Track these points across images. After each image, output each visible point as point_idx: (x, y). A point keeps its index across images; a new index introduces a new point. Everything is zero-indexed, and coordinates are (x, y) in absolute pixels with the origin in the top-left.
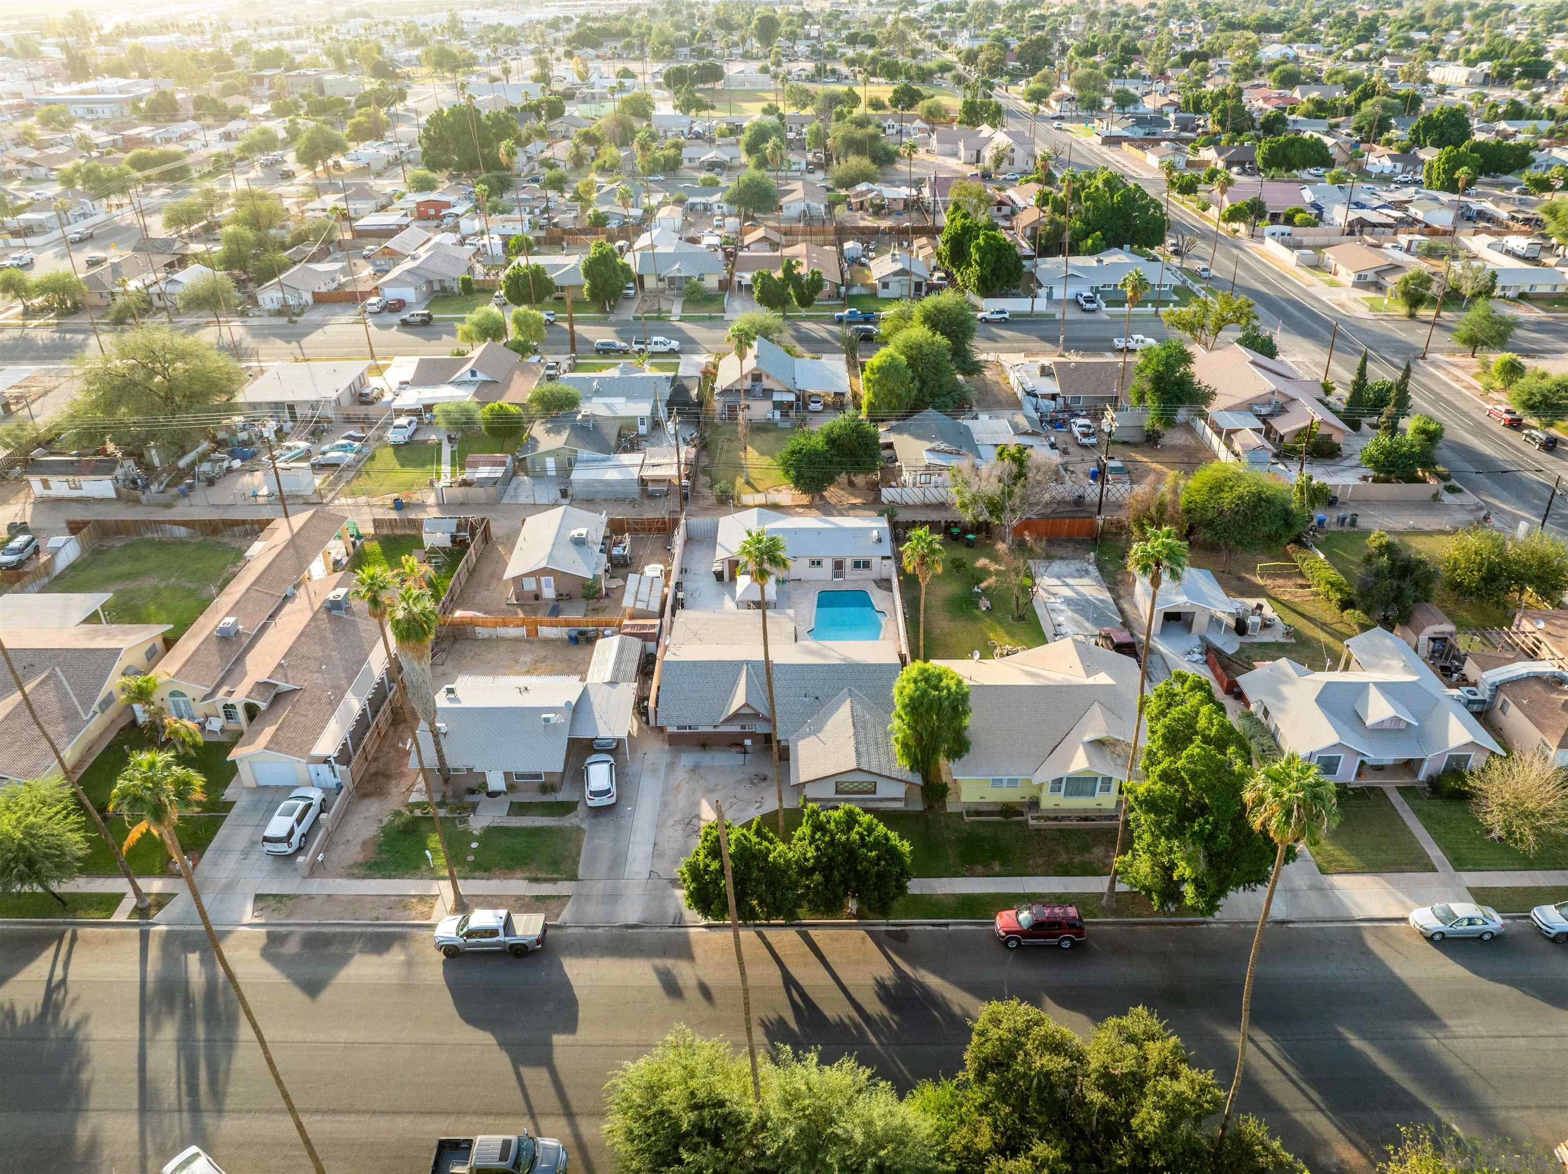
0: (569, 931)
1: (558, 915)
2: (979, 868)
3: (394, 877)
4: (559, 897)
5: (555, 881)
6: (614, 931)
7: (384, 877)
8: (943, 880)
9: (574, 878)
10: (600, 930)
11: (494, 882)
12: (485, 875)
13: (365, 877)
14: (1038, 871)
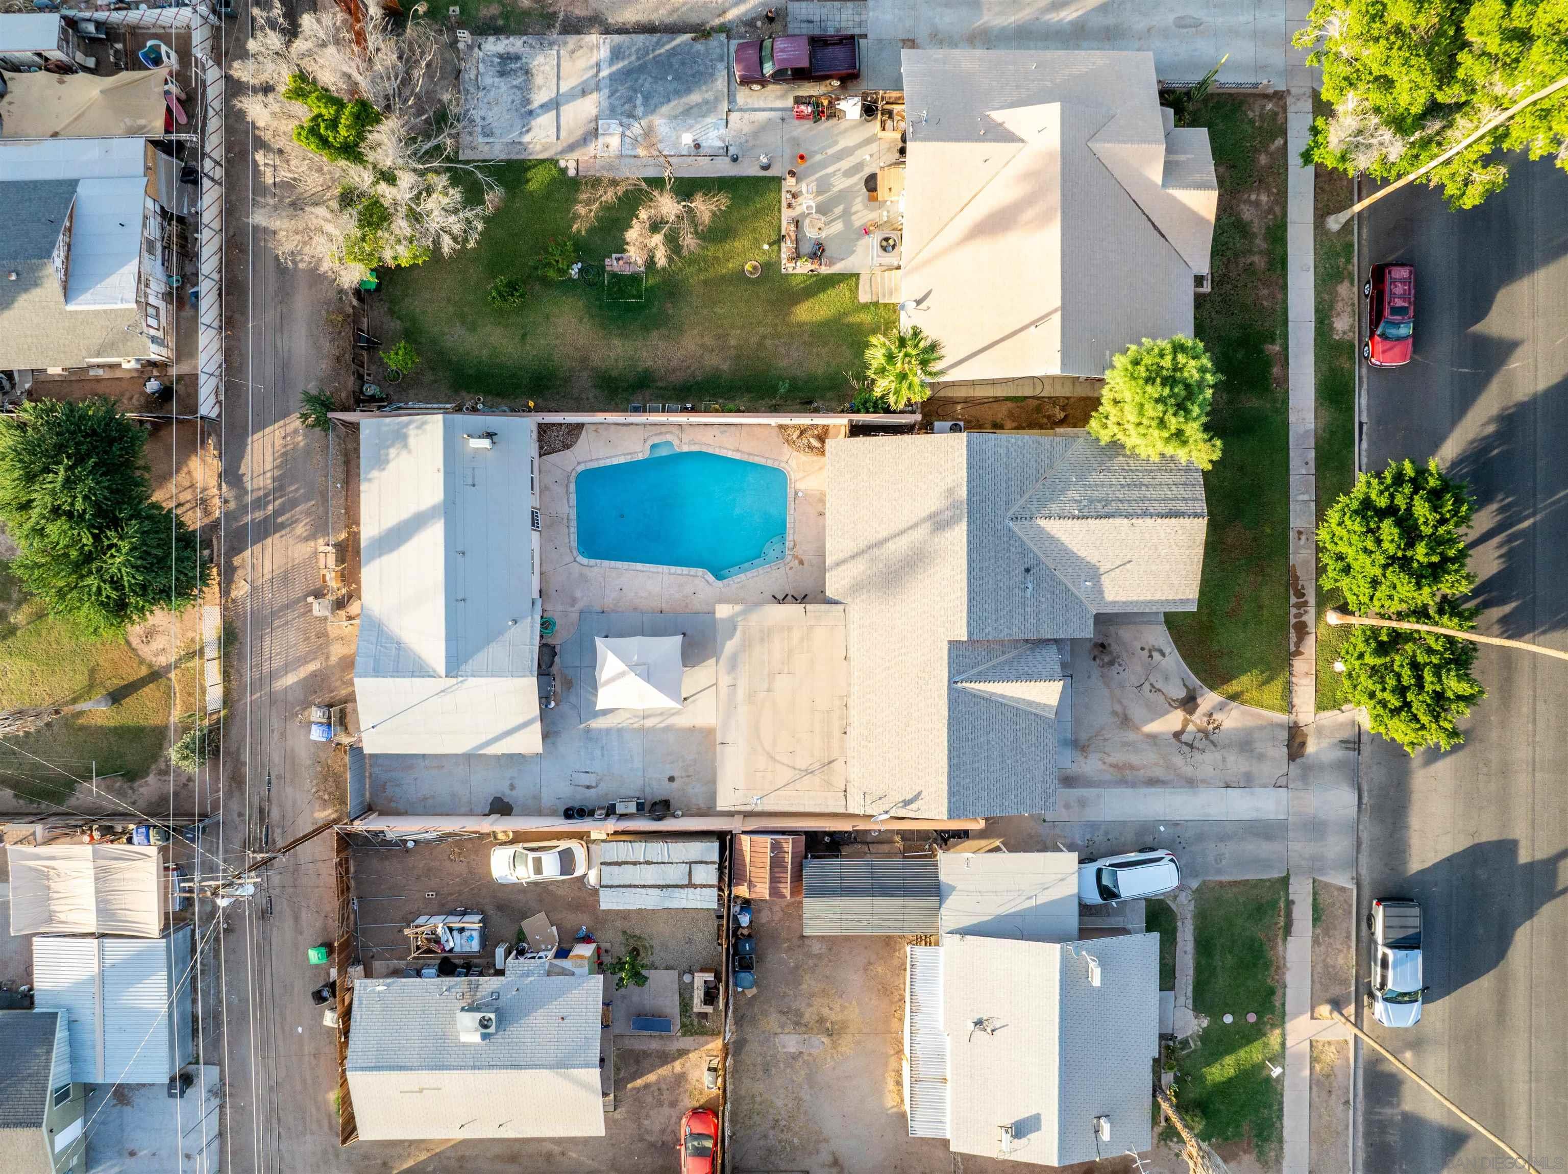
0: (1364, 871)
1: (1342, 889)
2: (1275, 370)
3: (1281, 1103)
4: (1315, 894)
5: (1290, 903)
6: (1365, 818)
7: (1280, 1117)
8: (1292, 419)
9: (1285, 882)
10: (1365, 836)
11: (1290, 978)
12: (1279, 993)
13: (1281, 1141)
14: (1280, 296)
